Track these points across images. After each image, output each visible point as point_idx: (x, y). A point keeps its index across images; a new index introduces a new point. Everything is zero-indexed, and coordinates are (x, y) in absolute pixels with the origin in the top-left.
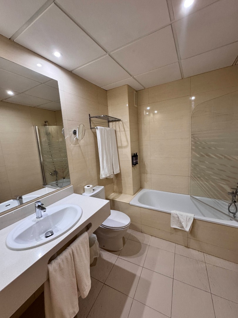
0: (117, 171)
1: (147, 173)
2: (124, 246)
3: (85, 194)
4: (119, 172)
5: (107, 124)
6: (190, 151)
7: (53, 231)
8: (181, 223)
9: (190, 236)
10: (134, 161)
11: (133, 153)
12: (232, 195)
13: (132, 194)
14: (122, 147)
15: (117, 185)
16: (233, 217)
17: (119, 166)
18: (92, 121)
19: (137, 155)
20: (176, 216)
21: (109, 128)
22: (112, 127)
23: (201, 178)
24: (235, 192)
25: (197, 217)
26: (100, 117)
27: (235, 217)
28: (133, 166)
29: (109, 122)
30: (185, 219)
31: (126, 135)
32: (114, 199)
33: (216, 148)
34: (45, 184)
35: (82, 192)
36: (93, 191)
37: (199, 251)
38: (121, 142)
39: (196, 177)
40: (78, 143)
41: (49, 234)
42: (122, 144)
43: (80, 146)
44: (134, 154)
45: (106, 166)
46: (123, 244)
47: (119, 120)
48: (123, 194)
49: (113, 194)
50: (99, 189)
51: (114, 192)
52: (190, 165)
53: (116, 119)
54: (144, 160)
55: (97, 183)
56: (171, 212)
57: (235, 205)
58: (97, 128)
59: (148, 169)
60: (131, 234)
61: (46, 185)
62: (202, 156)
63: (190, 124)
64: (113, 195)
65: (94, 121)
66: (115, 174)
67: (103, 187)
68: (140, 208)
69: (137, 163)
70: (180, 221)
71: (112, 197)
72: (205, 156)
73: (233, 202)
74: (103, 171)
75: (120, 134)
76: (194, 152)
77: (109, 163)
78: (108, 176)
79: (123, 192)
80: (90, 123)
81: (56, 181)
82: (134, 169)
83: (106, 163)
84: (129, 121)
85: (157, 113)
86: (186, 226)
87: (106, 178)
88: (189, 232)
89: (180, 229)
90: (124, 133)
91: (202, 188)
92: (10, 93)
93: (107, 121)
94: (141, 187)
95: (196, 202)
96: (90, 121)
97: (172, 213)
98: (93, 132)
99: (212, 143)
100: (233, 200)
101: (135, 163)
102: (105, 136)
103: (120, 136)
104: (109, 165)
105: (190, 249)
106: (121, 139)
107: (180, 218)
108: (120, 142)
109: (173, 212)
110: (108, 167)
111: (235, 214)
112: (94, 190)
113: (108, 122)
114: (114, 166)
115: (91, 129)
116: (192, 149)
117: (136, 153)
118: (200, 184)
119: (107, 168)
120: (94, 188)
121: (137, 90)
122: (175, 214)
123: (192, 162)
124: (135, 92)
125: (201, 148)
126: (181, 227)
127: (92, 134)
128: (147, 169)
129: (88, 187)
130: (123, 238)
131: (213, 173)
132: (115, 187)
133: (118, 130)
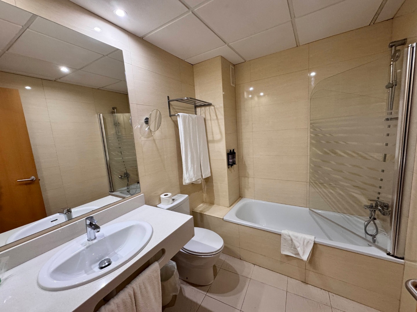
0: (206, 174)
1: (248, 177)
2: (215, 278)
3: (162, 205)
4: (210, 175)
5: (194, 110)
6: (309, 146)
7: (110, 259)
8: (295, 248)
9: (308, 267)
10: (231, 161)
11: (229, 149)
12: (370, 210)
13: (228, 205)
14: (213, 141)
15: (207, 194)
16: (372, 241)
17: (209, 167)
18: (172, 105)
19: (235, 152)
20: (289, 238)
21: (196, 115)
22: (200, 114)
23: (325, 184)
24: (374, 205)
25: (319, 240)
26: (182, 100)
27: (374, 241)
28: (229, 168)
29: (196, 107)
30: (302, 243)
31: (219, 125)
32: (202, 213)
33: (346, 143)
34: (112, 190)
35: (158, 203)
36: (172, 202)
37: (321, 289)
38: (213, 135)
39: (317, 182)
40: (152, 136)
41: (105, 264)
42: (213, 137)
43: (154, 140)
44: (231, 150)
45: (192, 166)
46: (214, 275)
47: (210, 105)
48: (215, 205)
49: (201, 205)
50: (181, 198)
51: (203, 202)
52: (309, 166)
53: (206, 102)
54: (244, 159)
55: (179, 190)
56: (281, 233)
57: (375, 224)
58: (178, 115)
59: (250, 171)
60: (226, 261)
61: (113, 192)
62: (326, 153)
63: (309, 108)
64: (202, 207)
65: (175, 106)
66: (204, 177)
67: (187, 196)
68: (237, 225)
69: (234, 163)
70: (295, 245)
71: (200, 210)
72: (331, 153)
73: (372, 220)
74: (187, 174)
75: (211, 123)
76: (314, 148)
77: (196, 163)
78: (194, 180)
79: (215, 202)
80: (169, 108)
81: (127, 186)
82: (231, 171)
83: (191, 163)
84: (223, 107)
85: (264, 95)
86: (304, 253)
87: (192, 183)
88: (308, 262)
89: (294, 256)
90: (216, 121)
91: (326, 199)
92: (64, 70)
93: (194, 106)
94: (240, 196)
95: (317, 219)
96: (169, 106)
97: (283, 234)
98: (174, 121)
99: (340, 135)
100: (372, 216)
101: (231, 163)
102: (189, 127)
103: (210, 126)
104: (195, 166)
105: (309, 285)
106: (212, 129)
107: (293, 241)
108: (211, 134)
109: (284, 232)
110: (194, 168)
111: (375, 237)
112: (173, 200)
113: (194, 108)
114: (202, 167)
115: (170, 116)
116: (311, 144)
117: (233, 150)
118: (323, 193)
119: (192, 170)
120: (173, 198)
121: (234, 64)
122: (286, 234)
123: (312, 161)
124: (231, 66)
125: (325, 142)
126: (295, 254)
127: (172, 124)
128: (248, 171)
129: (165, 195)
130: (214, 267)
131: (341, 178)
132: (205, 195)
133: (208, 118)
